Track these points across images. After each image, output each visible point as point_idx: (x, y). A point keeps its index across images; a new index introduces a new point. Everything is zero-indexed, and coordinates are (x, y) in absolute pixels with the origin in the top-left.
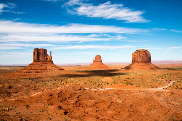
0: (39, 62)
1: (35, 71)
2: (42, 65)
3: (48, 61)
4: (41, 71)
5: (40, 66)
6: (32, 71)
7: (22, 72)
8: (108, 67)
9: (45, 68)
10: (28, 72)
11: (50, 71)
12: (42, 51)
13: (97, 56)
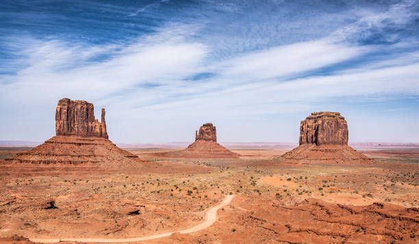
0: (72, 137)
1: (63, 158)
2: (80, 144)
3: (95, 135)
4: (80, 160)
5: (76, 147)
6: (55, 159)
7: (27, 161)
8: (233, 153)
9: (88, 153)
10: (44, 162)
11: (104, 159)
12: (79, 107)
13: (204, 125)
